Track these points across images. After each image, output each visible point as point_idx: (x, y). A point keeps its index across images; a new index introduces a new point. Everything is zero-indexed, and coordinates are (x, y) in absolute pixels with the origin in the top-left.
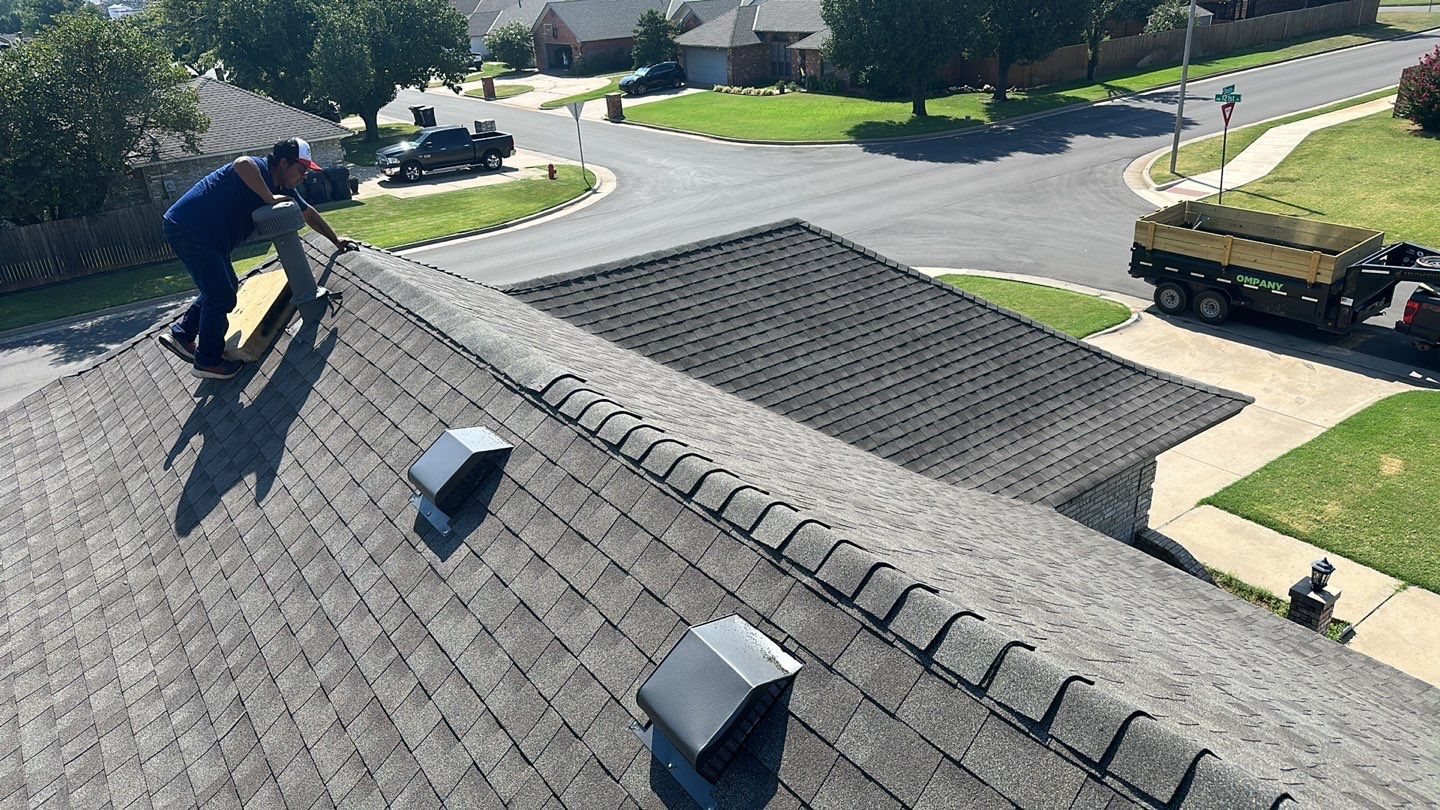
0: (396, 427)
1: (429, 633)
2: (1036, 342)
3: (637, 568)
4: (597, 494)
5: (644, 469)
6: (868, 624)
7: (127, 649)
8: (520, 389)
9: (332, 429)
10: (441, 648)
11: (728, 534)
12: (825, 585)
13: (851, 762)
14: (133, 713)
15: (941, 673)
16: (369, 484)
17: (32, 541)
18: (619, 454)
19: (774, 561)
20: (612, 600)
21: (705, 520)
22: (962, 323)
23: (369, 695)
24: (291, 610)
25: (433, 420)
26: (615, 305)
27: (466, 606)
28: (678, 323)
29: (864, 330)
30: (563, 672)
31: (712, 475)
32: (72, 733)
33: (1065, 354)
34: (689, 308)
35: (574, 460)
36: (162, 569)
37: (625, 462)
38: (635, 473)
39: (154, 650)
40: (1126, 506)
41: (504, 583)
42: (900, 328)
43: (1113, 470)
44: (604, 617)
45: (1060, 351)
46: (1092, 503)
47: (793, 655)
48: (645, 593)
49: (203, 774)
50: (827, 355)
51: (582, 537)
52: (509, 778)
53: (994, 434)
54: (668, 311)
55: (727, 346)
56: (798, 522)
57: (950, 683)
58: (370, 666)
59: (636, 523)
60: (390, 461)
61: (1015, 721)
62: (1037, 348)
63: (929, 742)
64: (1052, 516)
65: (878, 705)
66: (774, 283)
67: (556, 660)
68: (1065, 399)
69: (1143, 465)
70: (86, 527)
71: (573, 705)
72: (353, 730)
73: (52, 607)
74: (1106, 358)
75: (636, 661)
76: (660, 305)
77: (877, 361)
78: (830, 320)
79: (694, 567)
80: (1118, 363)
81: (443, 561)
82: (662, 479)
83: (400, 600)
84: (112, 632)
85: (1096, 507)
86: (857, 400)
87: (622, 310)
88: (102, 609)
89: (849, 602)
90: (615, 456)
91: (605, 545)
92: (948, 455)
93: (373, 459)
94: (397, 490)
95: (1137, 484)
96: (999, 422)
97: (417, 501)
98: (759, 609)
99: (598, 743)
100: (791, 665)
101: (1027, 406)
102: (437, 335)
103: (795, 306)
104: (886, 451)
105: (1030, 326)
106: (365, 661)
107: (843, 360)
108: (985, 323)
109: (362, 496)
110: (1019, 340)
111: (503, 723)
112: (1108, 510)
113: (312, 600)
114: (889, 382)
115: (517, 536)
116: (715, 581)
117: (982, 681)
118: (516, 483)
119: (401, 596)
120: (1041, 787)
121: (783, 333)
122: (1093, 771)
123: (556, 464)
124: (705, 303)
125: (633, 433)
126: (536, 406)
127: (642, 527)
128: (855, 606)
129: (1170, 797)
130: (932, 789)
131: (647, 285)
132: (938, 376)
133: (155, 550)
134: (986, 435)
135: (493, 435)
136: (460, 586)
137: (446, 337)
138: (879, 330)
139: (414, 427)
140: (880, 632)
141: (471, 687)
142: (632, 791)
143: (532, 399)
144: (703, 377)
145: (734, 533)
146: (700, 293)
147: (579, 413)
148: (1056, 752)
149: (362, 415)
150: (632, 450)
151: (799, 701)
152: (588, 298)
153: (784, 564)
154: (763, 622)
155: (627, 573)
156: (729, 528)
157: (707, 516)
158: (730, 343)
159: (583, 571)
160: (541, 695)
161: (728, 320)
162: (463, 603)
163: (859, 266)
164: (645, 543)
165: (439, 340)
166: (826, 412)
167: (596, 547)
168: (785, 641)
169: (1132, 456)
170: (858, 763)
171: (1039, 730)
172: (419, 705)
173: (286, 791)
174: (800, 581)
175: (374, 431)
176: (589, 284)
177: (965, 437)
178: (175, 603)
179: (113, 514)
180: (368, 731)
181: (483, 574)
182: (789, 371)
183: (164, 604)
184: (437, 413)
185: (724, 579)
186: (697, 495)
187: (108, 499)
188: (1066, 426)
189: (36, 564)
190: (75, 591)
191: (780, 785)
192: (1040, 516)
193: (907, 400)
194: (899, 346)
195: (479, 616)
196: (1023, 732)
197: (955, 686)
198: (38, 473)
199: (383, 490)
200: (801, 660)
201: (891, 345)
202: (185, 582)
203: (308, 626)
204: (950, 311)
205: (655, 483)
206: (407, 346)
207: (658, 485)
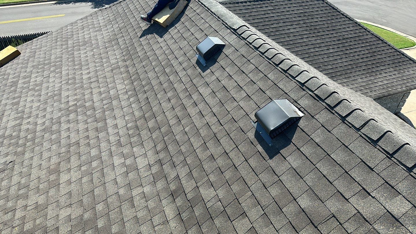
0: (193, 34)
1: (198, 90)
2: (383, 46)
3: (258, 83)
4: (249, 61)
5: (265, 56)
6: (327, 107)
7: (118, 81)
8: (230, 28)
9: (175, 33)
10: (201, 94)
11: (288, 77)
12: (316, 95)
13: (314, 141)
14: (120, 96)
15: (347, 123)
16: (184, 49)
17: (94, 50)
18: (257, 50)
19: (302, 87)
20: (250, 89)
21: (281, 72)
22: (360, 36)
23: (181, 102)
24: (162, 78)
25: (203, 34)
26: (251, 12)
27: (208, 85)
28: (269, 21)
29: (327, 33)
30: (234, 106)
31: (286, 60)
32: (105, 98)
33: (391, 52)
34: (273, 17)
35: (243, 50)
36: (128, 63)
37: (259, 53)
38: (262, 56)
39: (125, 82)
40: (396, 104)
41: (219, 81)
42: (339, 34)
43: (396, 91)
44: (247, 94)
45: (390, 51)
46: (385, 101)
47: (302, 112)
48: (260, 90)
49: (137, 114)
50: (314, 39)
51: (243, 72)
52: (216, 128)
53: (361, 73)
54: (267, 17)
55: (283, 31)
56: (311, 77)
57: (349, 126)
58: (182, 96)
59: (260, 71)
60: (190, 44)
61: (367, 139)
62: (383, 48)
63: (339, 140)
64: (372, 101)
65: (326, 128)
66: (302, 13)
67: (232, 102)
68: (387, 67)
69: (405, 93)
70: (108, 49)
71: (235, 114)
72: (176, 110)
73: (100, 68)
74: (405, 56)
75: (255, 106)
76: (265, 14)
77: (329, 44)
78: (317, 28)
79: (276, 85)
80: (408, 58)
81: (203, 73)
82: (270, 59)
83: (191, 81)
84: (115, 76)
85: (386, 102)
86: (320, 55)
87: (253, 14)
88: (112, 70)
89: (323, 101)
90: (256, 51)
91: (250, 75)
92: (344, 77)
93: (186, 42)
94: (192, 52)
95: (401, 98)
96: (363, 70)
97: (197, 56)
98: (294, 98)
99: (241, 124)
100: (301, 114)
101: (374, 66)
102: (207, 9)
103: (307, 21)
104: (325, 72)
105: (382, 41)
106: (180, 94)
107: (319, 41)
108: (368, 37)
109: (182, 52)
110: (378, 45)
111: (216, 115)
112: (389, 104)
113: (167, 77)
114: (331, 51)
115: (224, 69)
116: (281, 89)
117: (360, 127)
118: (226, 55)
119: (191, 80)
120: (371, 157)
121: (301, 29)
122: (389, 156)
123: (238, 51)
124: (279, 16)
125: (263, 45)
126: (234, 33)
127: (261, 72)
128: (324, 102)
129: (411, 166)
130: (337, 152)
131: (262, 7)
132: (348, 52)
133: (125, 58)
134: (358, 73)
135: (220, 40)
136: (207, 80)
137: (209, 10)
138: (332, 34)
139: (198, 35)
140: (331, 110)
141: (208, 105)
142: (249, 137)
143: (233, 31)
144: (273, 39)
145: (290, 77)
146: (278, 12)
147: (247, 37)
148: (378, 149)
149: (184, 30)
150: (262, 50)
151: (301, 124)
152: (243, 8)
153: (304, 88)
154: (295, 102)
155: (255, 84)
156: (288, 76)
157: (282, 71)
158: (284, 30)
159: (243, 81)
160: (227, 110)
161: (285, 22)
162: (208, 84)
163: (331, 11)
164: (262, 76)
165: (207, 11)
166: (309, 57)
167: (247, 75)
168: (300, 108)
169: (404, 89)
170: (316, 142)
171: (374, 143)
172: (194, 107)
173: (158, 121)
174: (308, 93)
175: (186, 35)
176: (244, 4)
177: (351, 73)
178: (131, 72)
179: (115, 47)
180: (180, 111)
181: (214, 78)
182: (300, 42)
183: (128, 72)
184: (205, 32)
185: (284, 89)
186: (280, 65)
187: (113, 43)
188: (385, 75)
189: (96, 56)
190: (105, 64)
191: (292, 143)
192: (368, 100)
193: (335, 58)
194: (338, 40)
195: (212, 88)
196: (369, 142)
197: (351, 127)
198: (95, 33)
199: (188, 51)
200: (304, 114)
201: (335, 39)
202: (133, 67)
203: (166, 83)
204: (357, 31)
205: (267, 60)
206: (198, 11)
207: (268, 61)
